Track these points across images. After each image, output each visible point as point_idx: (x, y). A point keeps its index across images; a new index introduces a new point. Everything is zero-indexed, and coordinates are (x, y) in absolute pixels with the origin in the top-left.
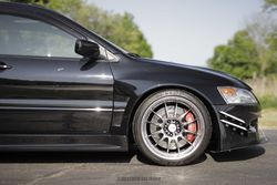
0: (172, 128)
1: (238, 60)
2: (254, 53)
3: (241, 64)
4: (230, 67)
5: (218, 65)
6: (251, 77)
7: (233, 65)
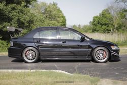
0: (101, 55)
1: (104, 22)
2: (111, 19)
3: (105, 24)
4: (100, 25)
5: (95, 24)
6: (110, 30)
7: (102, 25)
